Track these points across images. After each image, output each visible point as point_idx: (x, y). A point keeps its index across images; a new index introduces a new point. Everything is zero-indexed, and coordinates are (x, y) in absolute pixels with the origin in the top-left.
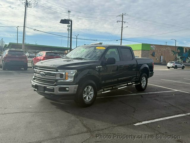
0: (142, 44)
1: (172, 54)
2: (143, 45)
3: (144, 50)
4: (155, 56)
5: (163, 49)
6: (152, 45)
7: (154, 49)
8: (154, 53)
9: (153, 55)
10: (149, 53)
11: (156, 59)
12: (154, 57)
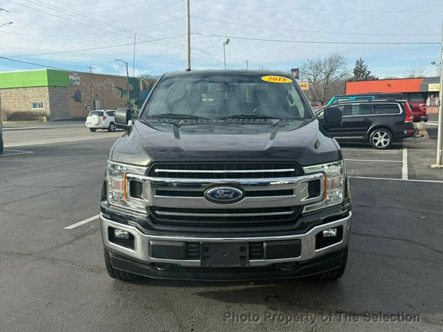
0: (48, 70)
1: (116, 94)
2: (50, 73)
3: (55, 87)
4: (82, 100)
5: (99, 84)
6: (71, 73)
7: (78, 83)
8: (78, 93)
9: (77, 98)
10: (67, 93)
11: (86, 108)
12: (80, 102)
